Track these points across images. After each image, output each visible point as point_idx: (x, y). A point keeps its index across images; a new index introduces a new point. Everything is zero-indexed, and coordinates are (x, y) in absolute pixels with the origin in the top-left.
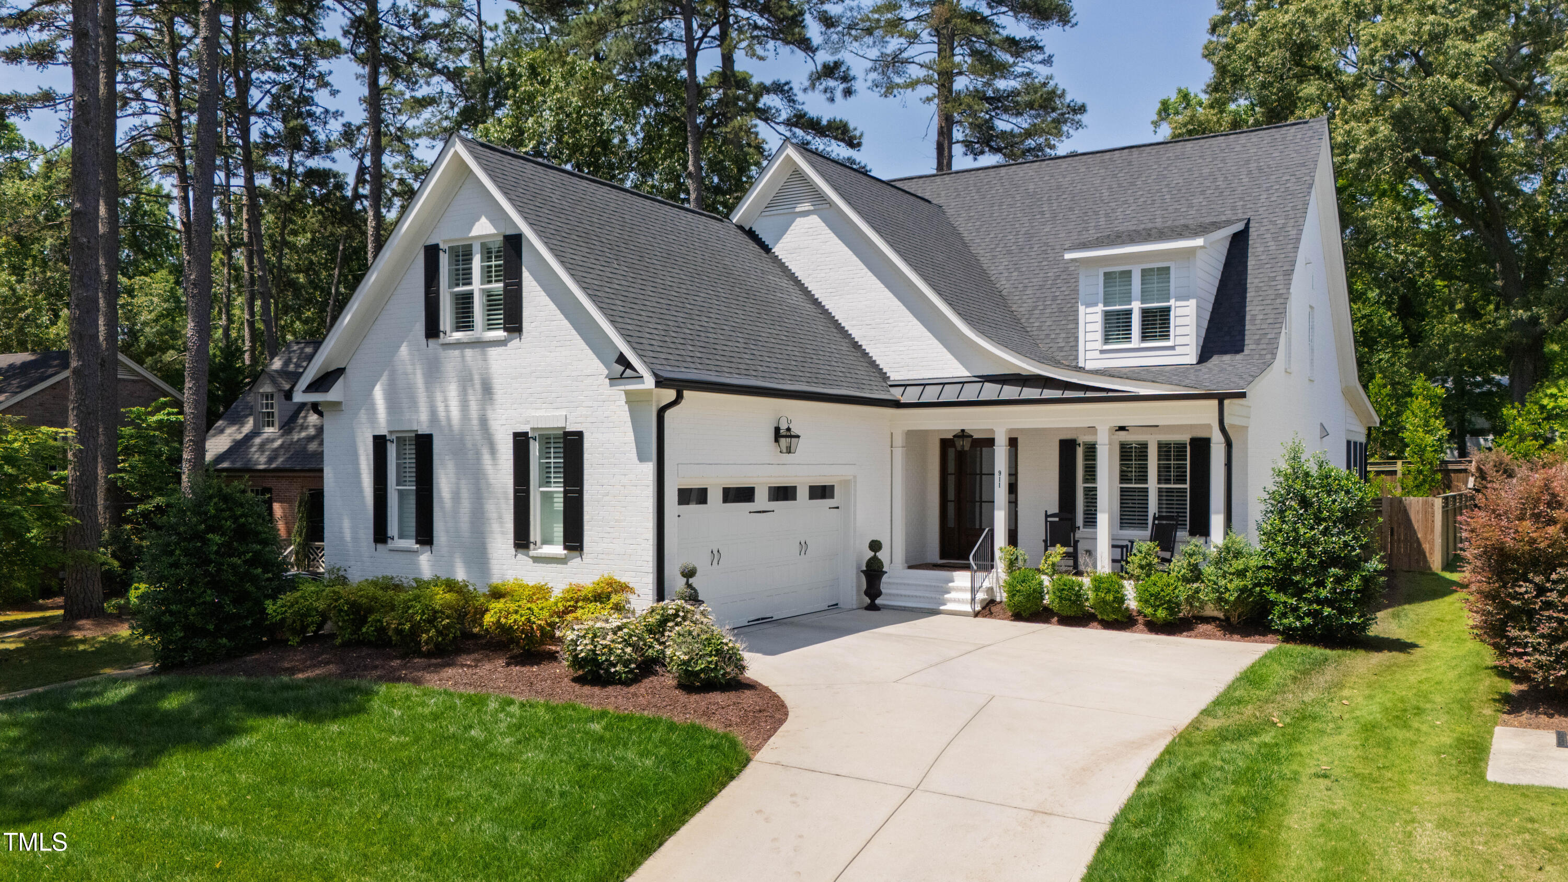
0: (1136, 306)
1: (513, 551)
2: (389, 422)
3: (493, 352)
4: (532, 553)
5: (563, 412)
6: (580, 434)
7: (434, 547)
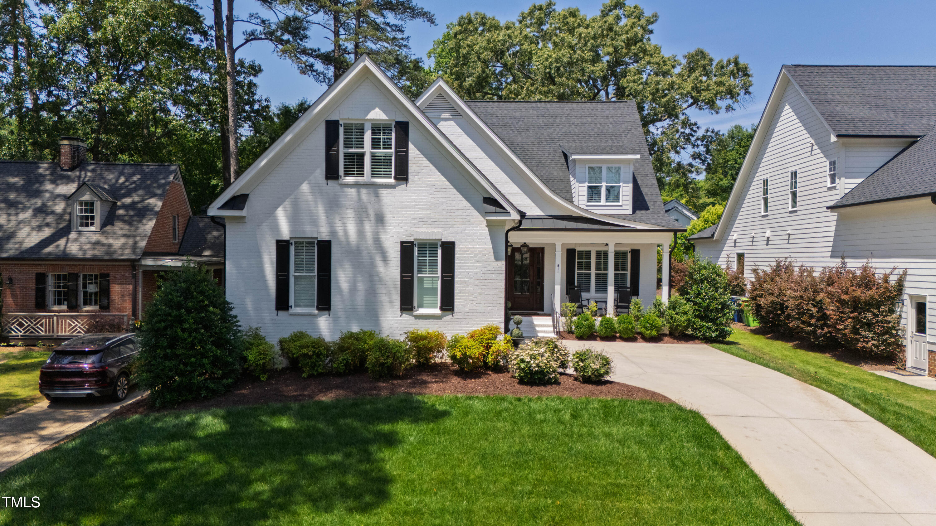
0: (604, 185)
1: (399, 313)
2: (291, 231)
3: (384, 192)
4: (415, 313)
5: (440, 230)
6: (453, 244)
7: (331, 312)
